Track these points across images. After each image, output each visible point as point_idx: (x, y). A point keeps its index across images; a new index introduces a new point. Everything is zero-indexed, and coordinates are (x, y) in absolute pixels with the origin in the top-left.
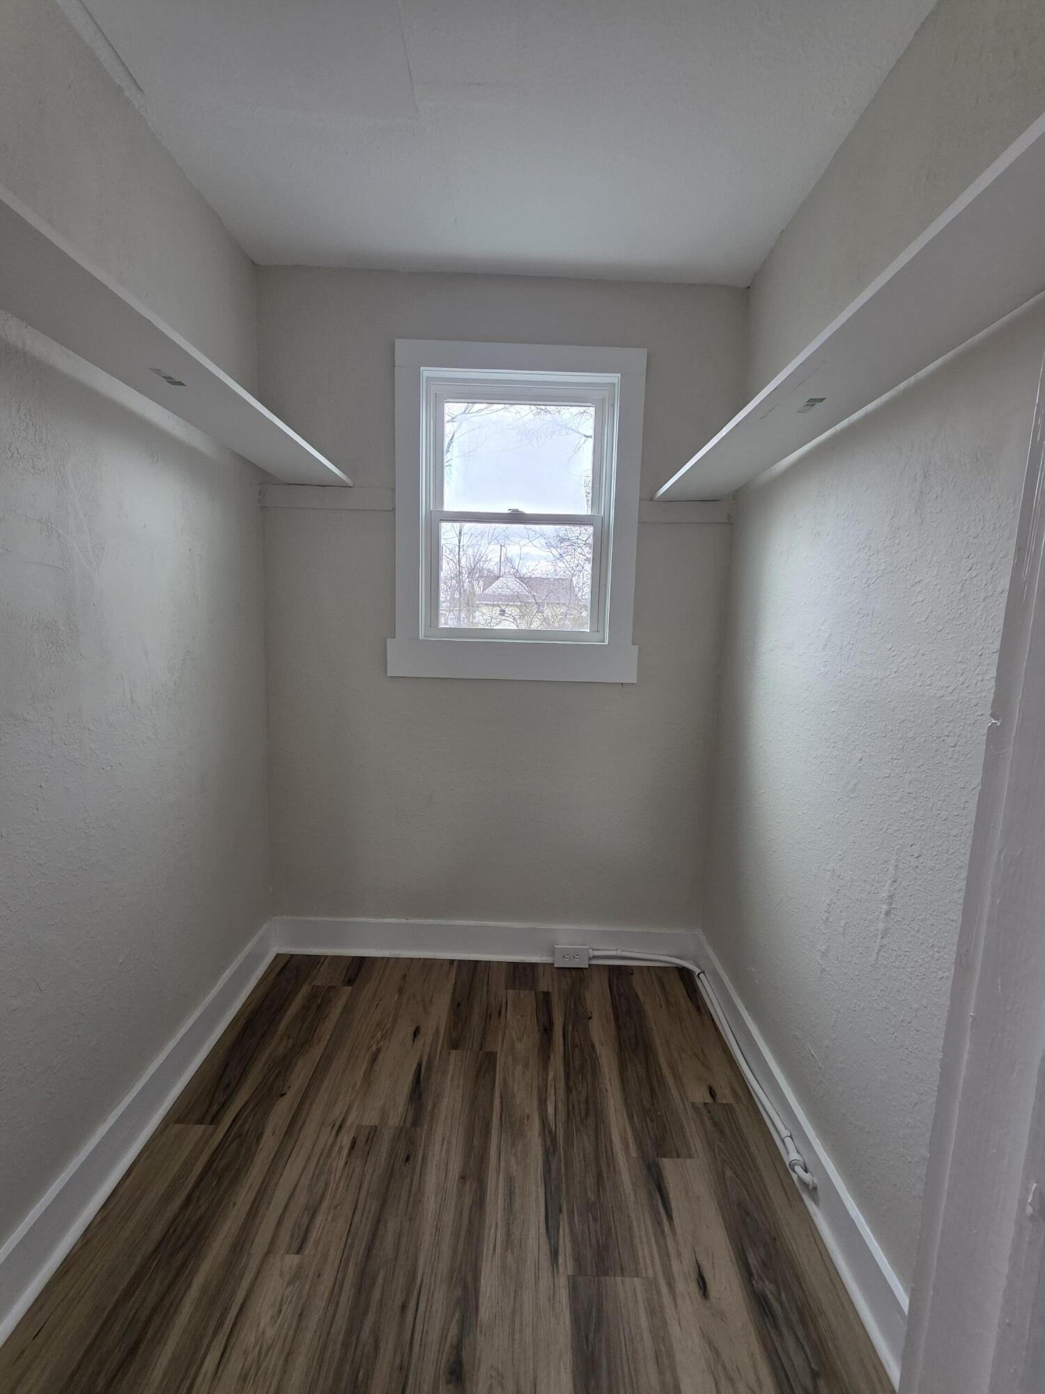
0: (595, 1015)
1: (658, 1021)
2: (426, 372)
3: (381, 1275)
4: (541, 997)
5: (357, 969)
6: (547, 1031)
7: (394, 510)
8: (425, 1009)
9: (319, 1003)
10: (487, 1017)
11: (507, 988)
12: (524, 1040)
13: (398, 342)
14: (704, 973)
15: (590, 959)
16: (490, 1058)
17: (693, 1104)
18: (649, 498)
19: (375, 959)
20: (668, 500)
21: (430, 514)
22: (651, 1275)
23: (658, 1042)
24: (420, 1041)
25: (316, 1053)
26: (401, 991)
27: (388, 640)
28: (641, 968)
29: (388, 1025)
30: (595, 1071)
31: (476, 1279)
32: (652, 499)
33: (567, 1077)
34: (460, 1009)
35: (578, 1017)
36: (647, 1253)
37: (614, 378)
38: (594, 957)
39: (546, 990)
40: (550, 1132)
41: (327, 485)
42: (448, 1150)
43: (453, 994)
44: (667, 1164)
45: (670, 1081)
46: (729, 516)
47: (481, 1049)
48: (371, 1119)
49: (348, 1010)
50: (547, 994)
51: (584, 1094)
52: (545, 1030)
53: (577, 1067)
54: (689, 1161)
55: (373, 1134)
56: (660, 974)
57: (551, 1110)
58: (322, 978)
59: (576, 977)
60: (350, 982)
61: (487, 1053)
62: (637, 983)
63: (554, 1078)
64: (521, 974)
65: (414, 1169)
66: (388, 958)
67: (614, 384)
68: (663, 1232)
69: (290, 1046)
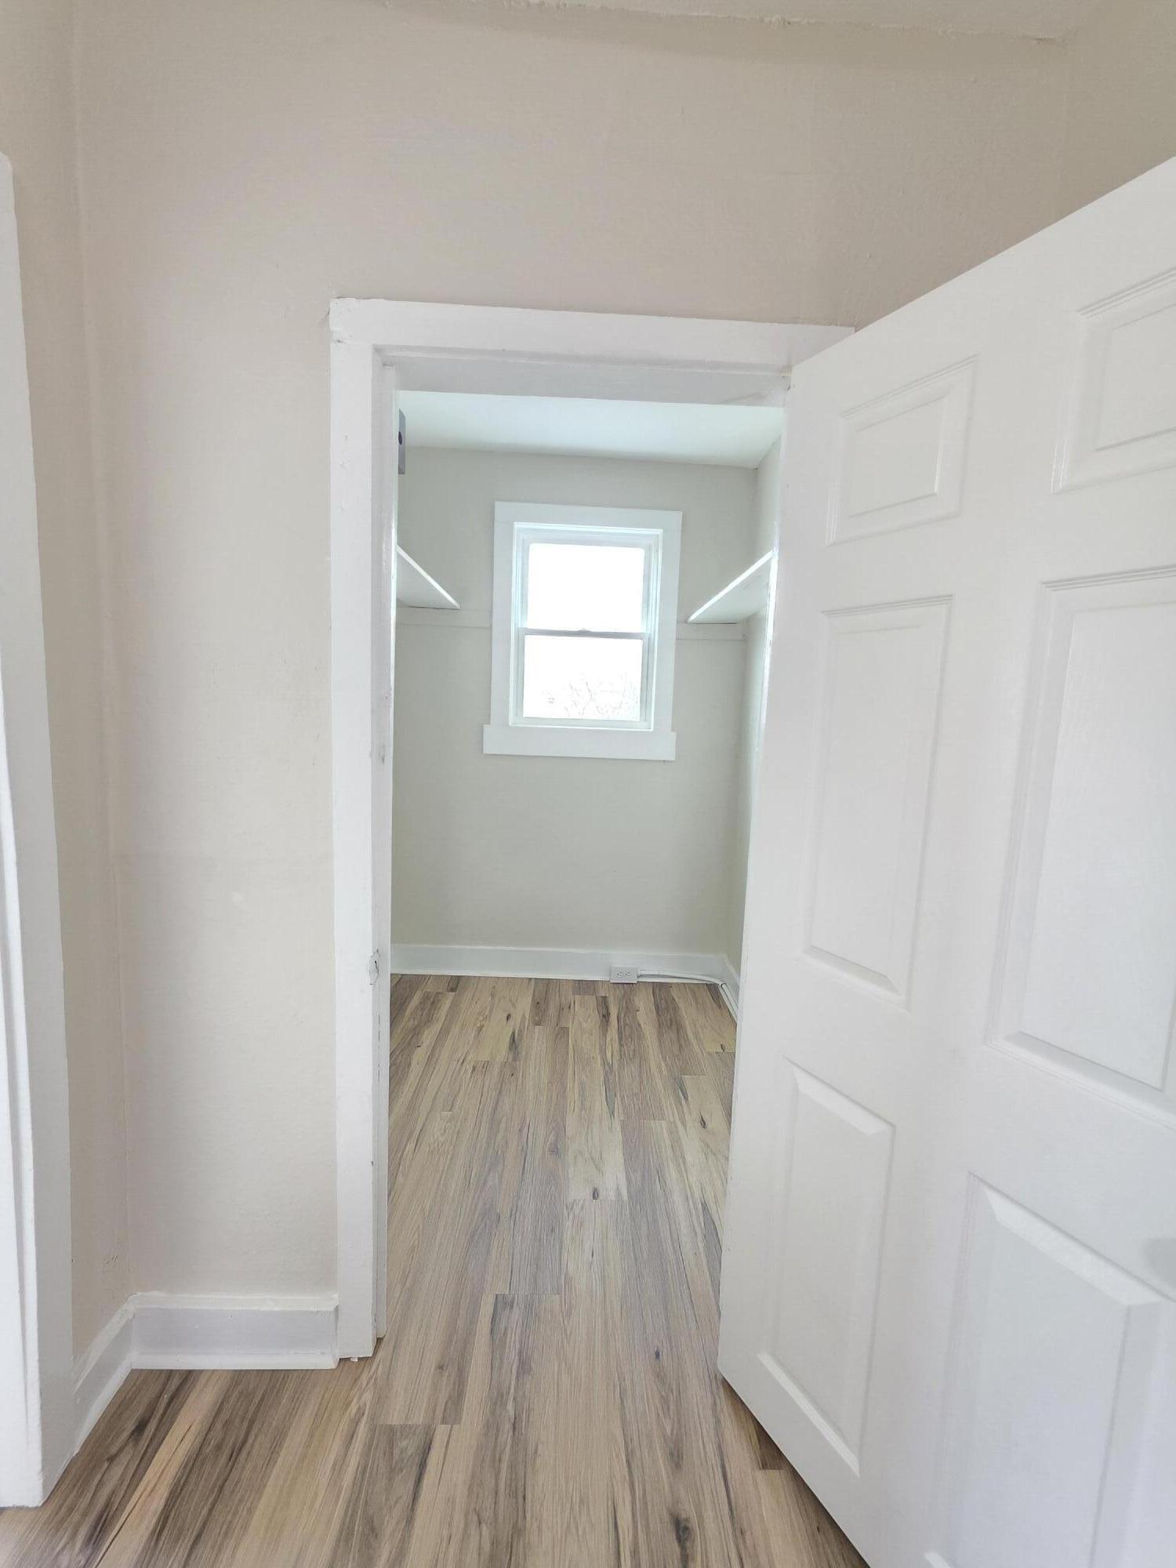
0: (642, 1009)
1: (688, 1013)
2: (517, 525)
3: (504, 1120)
4: (600, 999)
5: (456, 984)
6: (606, 1016)
7: (491, 628)
8: (514, 1005)
9: (431, 1003)
10: (561, 1009)
11: (574, 994)
12: (589, 1021)
13: (497, 504)
14: (725, 984)
15: (638, 977)
16: (565, 1031)
17: (710, 1054)
18: (683, 621)
19: (469, 977)
20: (698, 624)
21: (518, 631)
22: (672, 1120)
23: (687, 1023)
24: (511, 1022)
25: (436, 1028)
26: (493, 996)
27: (485, 726)
28: (678, 984)
29: (487, 1013)
30: (641, 1037)
31: (564, 1120)
32: (686, 622)
33: (620, 1039)
34: (539, 1007)
35: (628, 1009)
36: (670, 1112)
37: (659, 532)
38: (641, 976)
39: (604, 995)
40: (608, 1064)
41: (442, 608)
42: (539, 1072)
43: (534, 996)
44: (687, 1079)
45: (694, 1042)
46: (744, 635)
47: (557, 1025)
48: (484, 1056)
49: (454, 1005)
50: (605, 998)
51: (632, 1047)
52: (604, 1016)
53: (627, 1034)
54: (701, 1077)
55: (486, 1065)
56: (692, 989)
57: (609, 1055)
58: (430, 988)
59: (628, 989)
60: (452, 990)
61: (562, 1028)
62: (675, 993)
63: (611, 1040)
64: (584, 987)
65: (517, 1080)
66: (480, 977)
67: (658, 536)
68: (681, 1104)
69: (416, 1023)
